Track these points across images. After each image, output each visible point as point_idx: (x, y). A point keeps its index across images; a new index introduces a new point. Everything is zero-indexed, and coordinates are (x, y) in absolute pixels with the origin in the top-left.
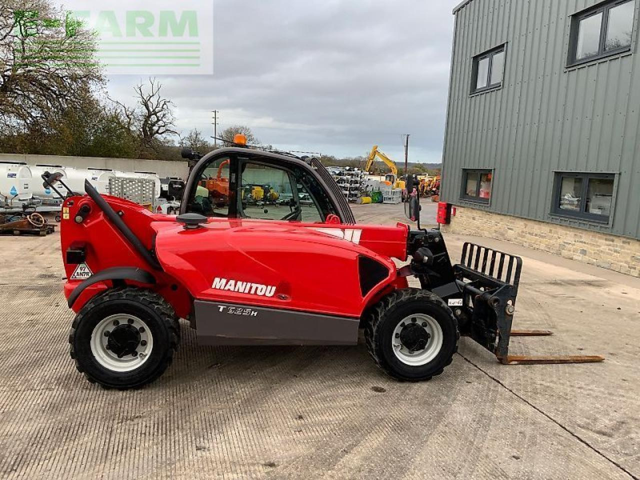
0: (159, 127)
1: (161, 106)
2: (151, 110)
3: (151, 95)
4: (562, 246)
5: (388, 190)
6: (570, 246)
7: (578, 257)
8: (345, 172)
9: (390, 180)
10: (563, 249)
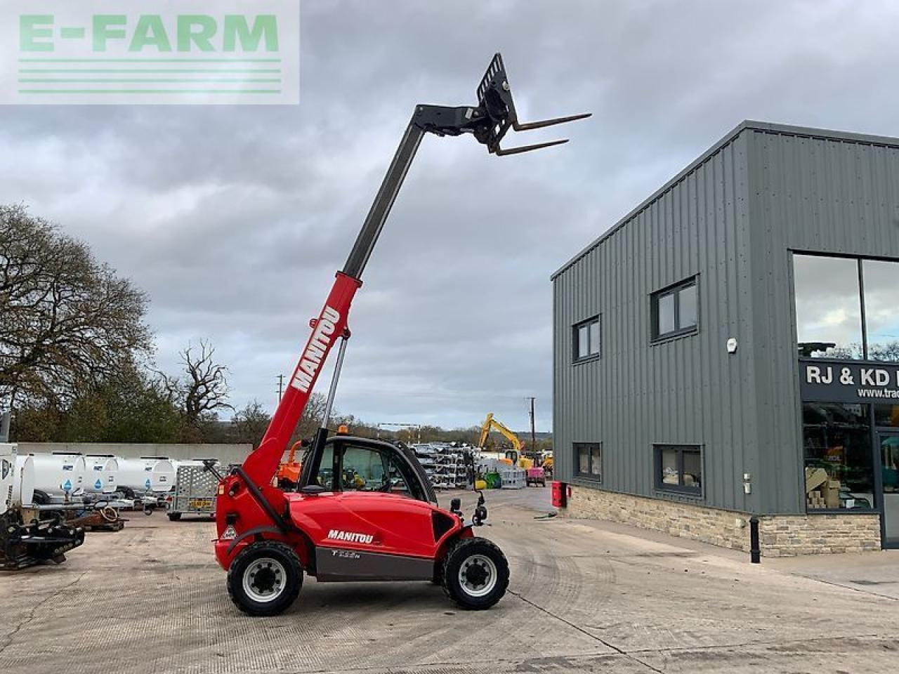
0: (209, 400)
1: (213, 374)
2: (199, 379)
3: (201, 360)
4: (669, 524)
5: (507, 471)
6: (676, 522)
7: (683, 533)
8: (452, 449)
9: (512, 458)
10: (670, 526)
